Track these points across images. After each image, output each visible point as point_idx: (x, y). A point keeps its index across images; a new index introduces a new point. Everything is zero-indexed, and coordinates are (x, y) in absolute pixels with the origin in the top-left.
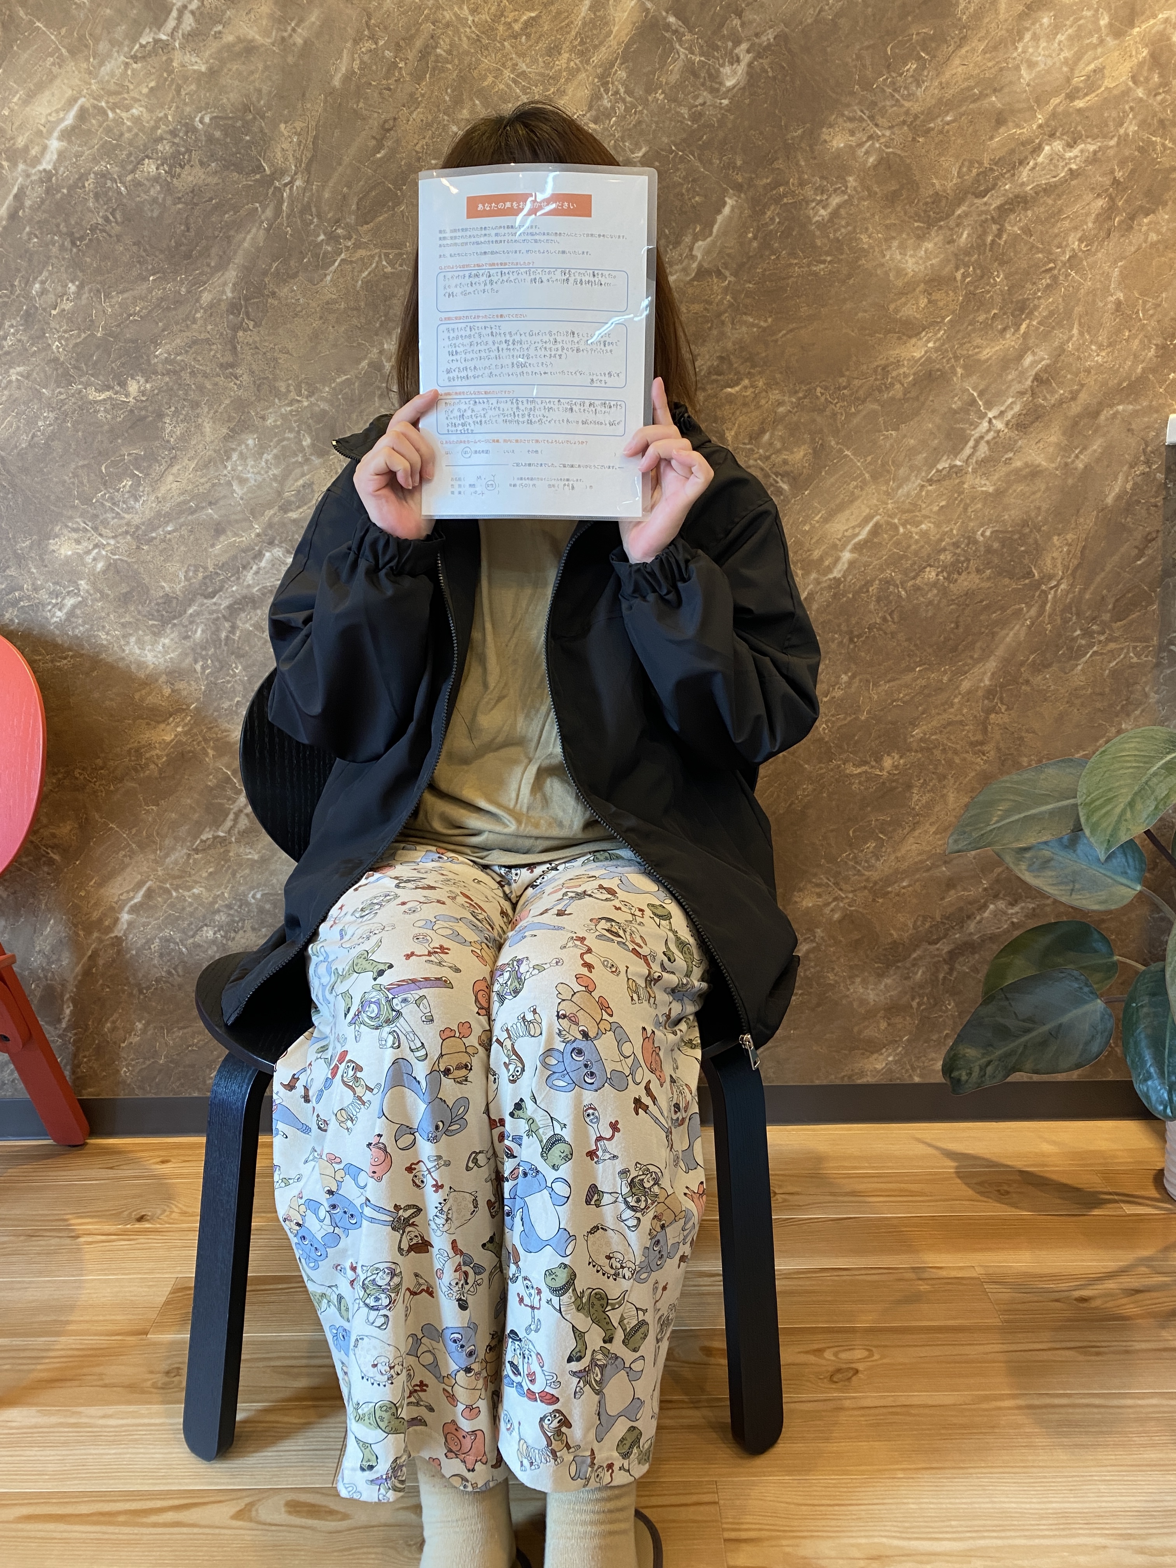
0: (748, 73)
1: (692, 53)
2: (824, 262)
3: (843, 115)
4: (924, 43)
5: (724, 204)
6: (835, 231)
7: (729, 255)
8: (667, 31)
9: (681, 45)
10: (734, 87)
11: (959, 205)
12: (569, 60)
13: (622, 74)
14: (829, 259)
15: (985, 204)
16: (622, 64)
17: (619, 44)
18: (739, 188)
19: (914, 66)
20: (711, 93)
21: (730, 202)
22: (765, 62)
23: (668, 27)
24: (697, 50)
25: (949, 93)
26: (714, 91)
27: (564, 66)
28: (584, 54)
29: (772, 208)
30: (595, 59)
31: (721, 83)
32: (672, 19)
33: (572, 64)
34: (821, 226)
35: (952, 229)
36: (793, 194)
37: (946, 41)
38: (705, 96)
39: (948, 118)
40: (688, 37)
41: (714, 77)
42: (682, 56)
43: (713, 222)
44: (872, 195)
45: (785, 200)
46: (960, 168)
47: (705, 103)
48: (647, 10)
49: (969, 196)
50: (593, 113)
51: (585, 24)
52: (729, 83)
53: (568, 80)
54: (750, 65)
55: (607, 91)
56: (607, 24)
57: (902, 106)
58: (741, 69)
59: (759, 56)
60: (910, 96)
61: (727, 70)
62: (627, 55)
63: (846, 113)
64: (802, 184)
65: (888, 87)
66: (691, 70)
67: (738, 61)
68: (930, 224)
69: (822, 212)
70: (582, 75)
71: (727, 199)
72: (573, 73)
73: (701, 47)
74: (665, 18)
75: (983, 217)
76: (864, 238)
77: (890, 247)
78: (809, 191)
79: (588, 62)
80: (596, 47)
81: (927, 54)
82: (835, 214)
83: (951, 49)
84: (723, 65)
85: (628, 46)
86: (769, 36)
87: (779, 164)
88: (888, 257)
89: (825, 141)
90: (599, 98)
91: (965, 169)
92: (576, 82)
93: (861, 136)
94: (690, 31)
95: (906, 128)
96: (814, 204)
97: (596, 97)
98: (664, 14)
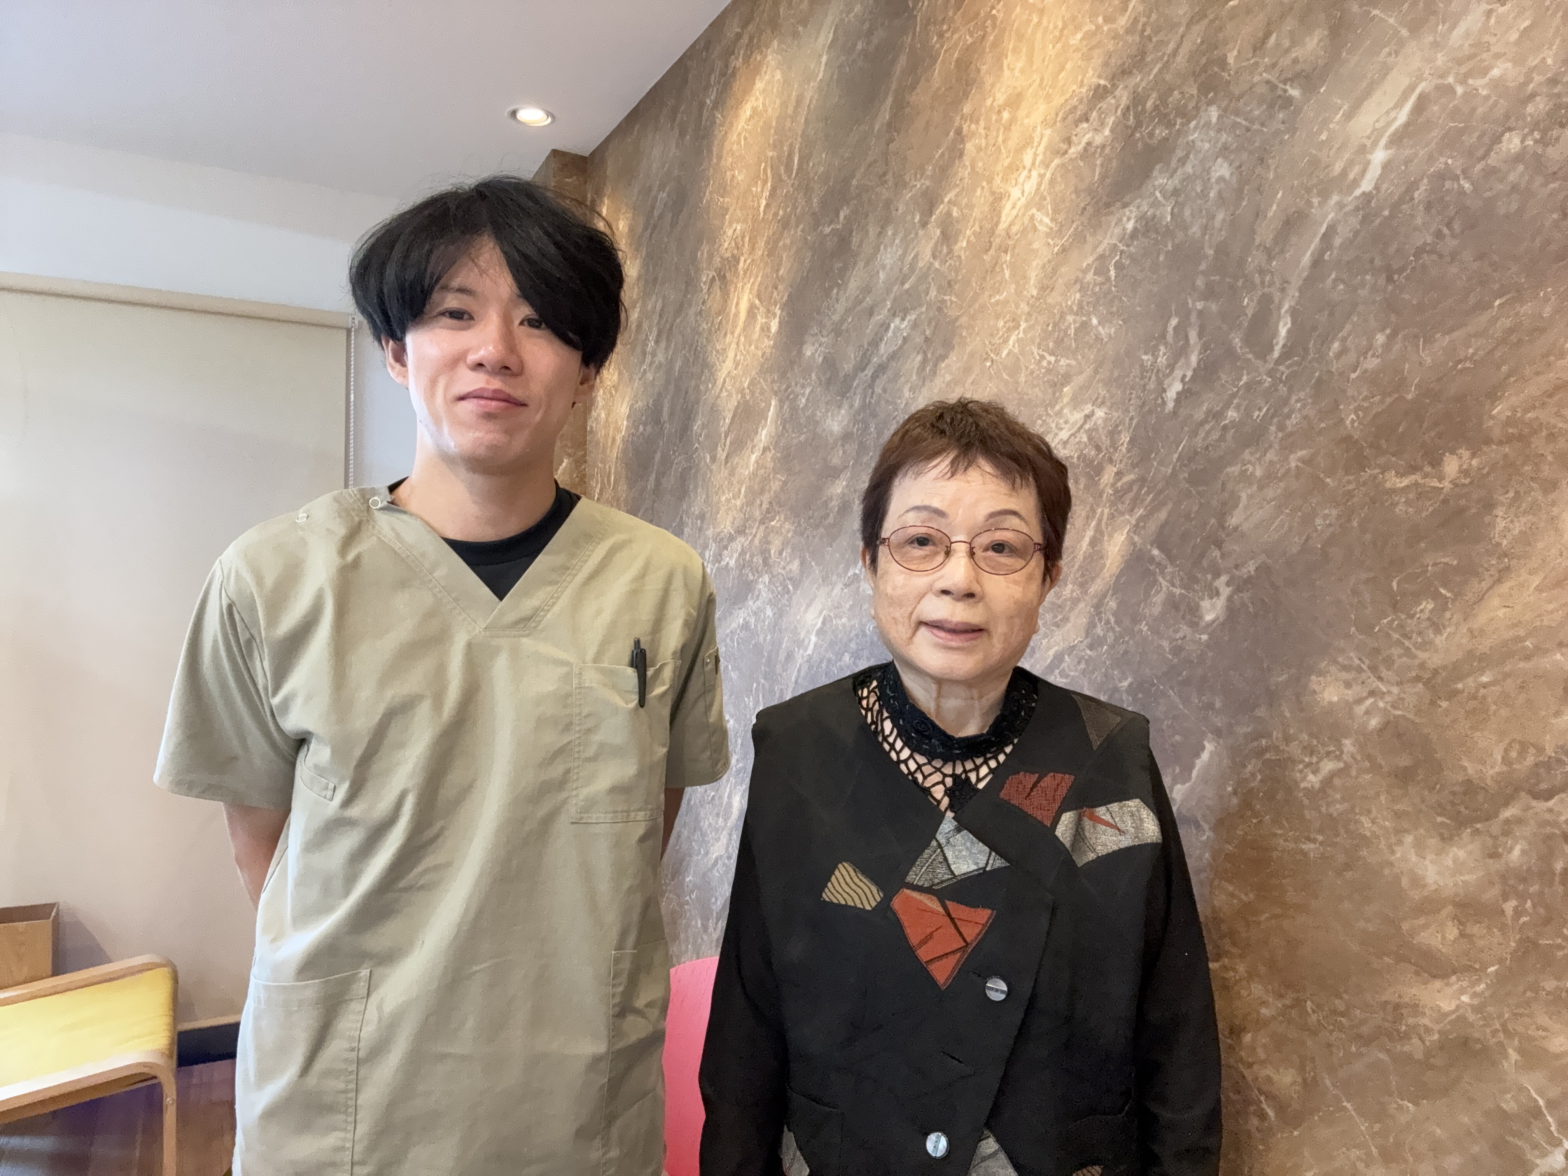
0: (1227, 607)
1: (1173, 585)
2: (1314, 841)
3: (1335, 662)
4: (1445, 576)
5: (1203, 748)
6: (1328, 805)
7: (1208, 807)
8: (1151, 564)
9: (1164, 578)
10: (1214, 621)
11: (1506, 804)
12: (1072, 591)
13: (1113, 605)
14: (1320, 838)
15: (1550, 810)
16: (1112, 595)
17: (1111, 576)
18: (1218, 733)
19: (1431, 606)
20: (1191, 626)
21: (1209, 747)
22: (1246, 595)
23: (1152, 559)
24: (1177, 583)
25: (1485, 645)
26: (1194, 625)
27: (1069, 596)
28: (1083, 585)
29: (1253, 761)
30: (1092, 590)
31: (1201, 617)
32: (1156, 552)
33: (1074, 594)
34: (1310, 793)
35: (1495, 838)
36: (1277, 749)
37: (1477, 574)
38: (1185, 629)
39: (1485, 679)
40: (1169, 569)
41: (1194, 610)
42: (1164, 589)
43: (1192, 767)
44: (1375, 768)
45: (1268, 756)
46: (1506, 751)
47: (1185, 637)
48: (1134, 544)
49: (1523, 794)
50: (1089, 640)
51: (1085, 558)
52: (1209, 617)
53: (1071, 609)
54: (1230, 599)
55: (1100, 620)
56: (1102, 558)
57: (1415, 657)
58: (1220, 603)
59: (1238, 590)
60: (1425, 645)
61: (1205, 604)
62: (1118, 586)
63: (1340, 659)
64: (1287, 739)
65: (1394, 630)
66: (1173, 604)
67: (1218, 594)
68: (1461, 822)
69: (1311, 777)
70: (1082, 605)
71: (1206, 743)
72: (1075, 601)
73: (1182, 580)
74: (1150, 551)
75: (1549, 830)
76: (1366, 821)
77: (1400, 842)
78: (1294, 749)
79: (1086, 593)
80: (1093, 579)
81: (1449, 591)
82: (1328, 782)
83: (1485, 585)
84: (1202, 599)
85: (1118, 577)
86: (1251, 567)
87: (1261, 712)
88: (1398, 855)
89: (1315, 692)
90: (1095, 626)
91: (1514, 754)
92: (1076, 611)
93: (1357, 690)
94: (1172, 564)
95: (1420, 685)
96: (1301, 766)
97: (1091, 626)
98: (1149, 547)
